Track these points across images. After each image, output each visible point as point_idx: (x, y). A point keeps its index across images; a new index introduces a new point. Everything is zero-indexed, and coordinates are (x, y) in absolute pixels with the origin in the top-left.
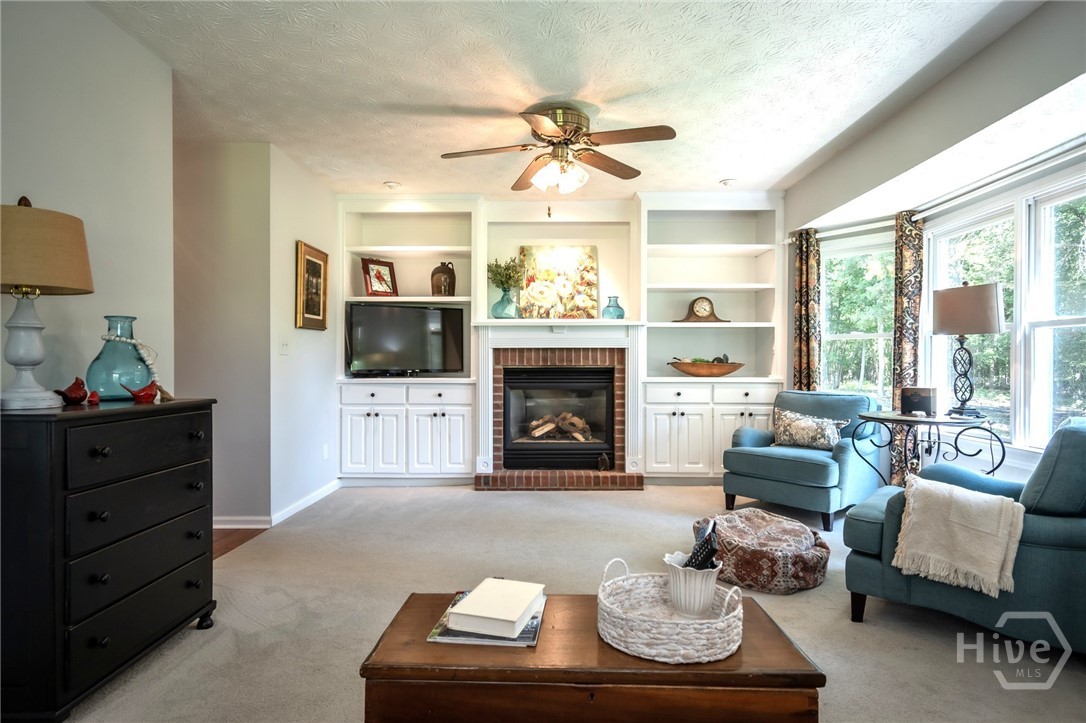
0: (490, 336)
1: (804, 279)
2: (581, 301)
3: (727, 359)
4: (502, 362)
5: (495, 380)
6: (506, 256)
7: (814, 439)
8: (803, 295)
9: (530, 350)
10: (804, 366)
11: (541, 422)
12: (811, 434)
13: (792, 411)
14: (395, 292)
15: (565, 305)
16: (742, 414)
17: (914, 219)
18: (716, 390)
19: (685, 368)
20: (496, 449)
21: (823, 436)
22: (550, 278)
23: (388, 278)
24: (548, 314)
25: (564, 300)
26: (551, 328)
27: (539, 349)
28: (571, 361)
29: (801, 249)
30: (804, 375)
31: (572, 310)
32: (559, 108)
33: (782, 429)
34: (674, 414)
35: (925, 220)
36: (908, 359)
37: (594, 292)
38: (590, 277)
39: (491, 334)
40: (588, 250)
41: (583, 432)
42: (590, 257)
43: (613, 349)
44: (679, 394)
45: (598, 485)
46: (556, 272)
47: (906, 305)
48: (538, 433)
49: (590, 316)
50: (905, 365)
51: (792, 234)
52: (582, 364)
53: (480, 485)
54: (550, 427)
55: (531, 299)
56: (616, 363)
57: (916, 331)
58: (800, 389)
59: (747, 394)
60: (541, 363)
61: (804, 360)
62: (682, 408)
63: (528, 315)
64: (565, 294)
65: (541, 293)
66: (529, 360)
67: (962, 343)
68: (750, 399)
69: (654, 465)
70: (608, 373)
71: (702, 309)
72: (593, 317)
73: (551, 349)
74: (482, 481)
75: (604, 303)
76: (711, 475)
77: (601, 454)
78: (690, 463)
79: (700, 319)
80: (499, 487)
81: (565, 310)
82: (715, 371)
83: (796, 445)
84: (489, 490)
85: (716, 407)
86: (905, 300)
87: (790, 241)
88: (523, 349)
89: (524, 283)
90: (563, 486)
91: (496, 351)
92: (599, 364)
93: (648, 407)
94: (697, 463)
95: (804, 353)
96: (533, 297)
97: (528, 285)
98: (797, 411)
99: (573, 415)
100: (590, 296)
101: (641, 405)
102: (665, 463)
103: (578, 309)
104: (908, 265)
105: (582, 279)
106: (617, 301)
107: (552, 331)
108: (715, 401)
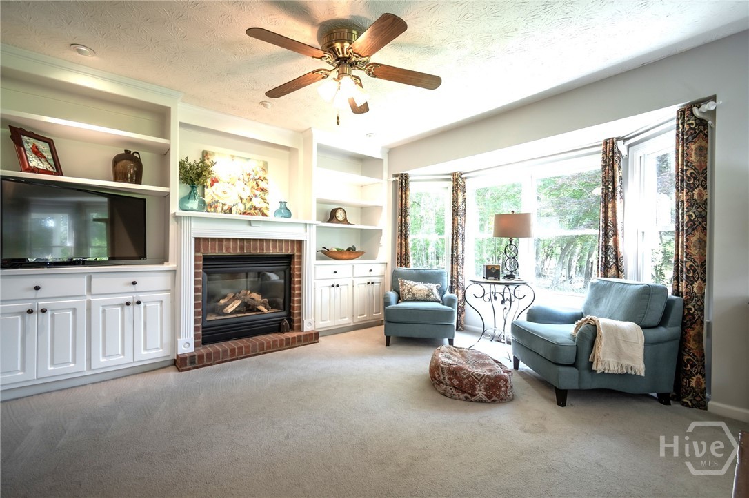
0: (193, 226)
1: (404, 203)
2: (257, 202)
3: (355, 248)
4: (202, 251)
6: (194, 158)
7: (428, 296)
8: (402, 211)
9: (228, 240)
10: (403, 253)
11: (226, 300)
12: (426, 293)
13: (408, 280)
14: (61, 173)
15: (245, 205)
16: (368, 283)
17: (462, 176)
18: (355, 269)
19: (334, 255)
20: (196, 329)
21: (433, 294)
22: (233, 182)
23: (47, 154)
25: (244, 201)
26: (250, 222)
27: (236, 239)
28: (263, 249)
29: (402, 184)
30: (403, 259)
31: (251, 209)
33: (406, 291)
34: (333, 286)
35: (466, 178)
36: (460, 249)
37: (267, 196)
38: (262, 184)
39: (194, 224)
40: (261, 164)
42: (263, 170)
43: (294, 240)
45: (289, 344)
47: (459, 221)
48: (230, 309)
50: (459, 253)
51: (396, 176)
52: (271, 251)
53: (186, 365)
55: (215, 196)
56: (296, 251)
57: (463, 234)
58: (401, 266)
59: (371, 271)
60: (238, 251)
61: (404, 250)
63: (213, 210)
64: (245, 197)
65: (224, 192)
66: (228, 248)
67: (511, 242)
69: (321, 323)
71: (340, 215)
72: (267, 216)
73: (246, 239)
74: (188, 361)
75: (274, 206)
76: (352, 324)
77: (283, 319)
78: (341, 318)
79: (339, 222)
80: (205, 363)
81: (245, 209)
82: (352, 256)
83: (416, 300)
84: (194, 368)
85: (354, 279)
86: (459, 218)
87: (394, 179)
88: (223, 239)
89: (209, 182)
90: (262, 350)
92: (284, 252)
93: (316, 282)
94: (345, 318)
95: (403, 246)
96: (217, 196)
97: (212, 185)
98: (411, 280)
99: (251, 292)
100: (264, 200)
101: (314, 281)
102: (327, 320)
103: (255, 208)
104: (460, 200)
105: (258, 185)
106: (285, 205)
107: (250, 225)
108: (355, 276)
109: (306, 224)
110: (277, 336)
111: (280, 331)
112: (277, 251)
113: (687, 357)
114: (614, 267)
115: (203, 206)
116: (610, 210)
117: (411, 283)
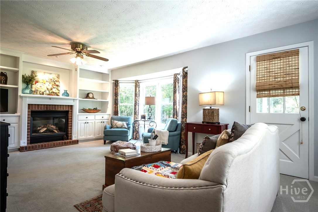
0: (27, 100)
1: (116, 91)
2: (54, 90)
3: (97, 109)
4: (31, 109)
5: (28, 115)
6: (28, 74)
7: (122, 126)
8: (116, 94)
9: (41, 105)
10: (116, 110)
11: (40, 128)
12: (121, 125)
15: (49, 91)
16: (102, 122)
17: (138, 82)
18: (96, 116)
19: (87, 111)
20: (28, 138)
21: (124, 125)
22: (44, 82)
24: (43, 94)
25: (49, 90)
27: (45, 105)
28: (56, 109)
29: (116, 84)
30: (116, 113)
31: (52, 93)
32: (81, 44)
33: (114, 125)
34: (86, 123)
35: (140, 82)
36: (137, 109)
37: (59, 88)
38: (57, 83)
39: (27, 99)
40: (57, 75)
41: (56, 130)
42: (58, 78)
43: (69, 105)
44: (87, 118)
45: (66, 144)
46: (46, 81)
47: (137, 98)
48: (42, 131)
49: (58, 95)
50: (137, 110)
51: (114, 80)
52: (59, 109)
53: (23, 150)
54: (45, 129)
55: (36, 88)
56: (70, 109)
57: (138, 104)
58: (115, 115)
59: (103, 117)
60: (45, 109)
61: (116, 109)
62: (87, 121)
63: (35, 93)
64: (49, 88)
65: (41, 87)
66: (41, 108)
67: (150, 107)
68: (103, 118)
69: (80, 137)
70: (67, 112)
71: (91, 96)
72: (59, 96)
73: (49, 105)
74: (24, 148)
75: (62, 92)
76: (94, 138)
77: (64, 135)
78: (89, 135)
79: (90, 98)
80: (31, 150)
81: (49, 93)
82: (95, 112)
83: (118, 128)
84: (27, 151)
85: (96, 121)
86: (137, 97)
87: (113, 82)
88: (39, 105)
89: (34, 83)
90: (54, 146)
91: (29, 105)
92: (65, 109)
93: (79, 121)
94: (91, 135)
95: (116, 108)
96: (38, 88)
97: (35, 84)
99: (51, 125)
100: (57, 89)
101: (77, 121)
102: (83, 136)
103: (54, 93)
104: (137, 91)
105: (55, 84)
106: (67, 92)
107: (50, 99)
108: (96, 119)
109: (74, 99)
110: (61, 141)
111: (63, 140)
112: (62, 109)
113: (182, 140)
114: (176, 115)
115: (32, 92)
116: (175, 97)
117: (117, 121)
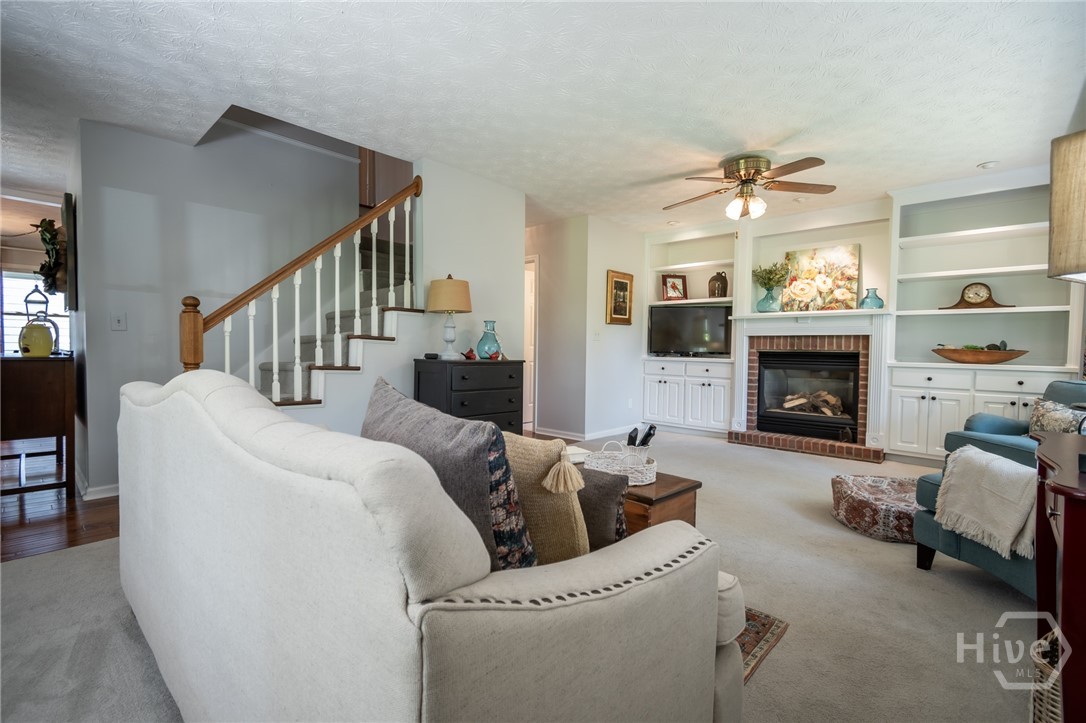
0: (745, 326)
2: (841, 294)
3: (1005, 346)
4: (756, 347)
5: (750, 361)
9: (779, 337)
14: (685, 296)
15: (824, 299)
16: (1014, 404)
18: (978, 377)
22: (812, 276)
23: (680, 287)
24: (807, 308)
25: (824, 295)
27: (787, 336)
28: (816, 346)
31: (831, 303)
34: (923, 398)
37: (855, 286)
38: (852, 272)
40: (852, 248)
41: (833, 408)
42: (853, 254)
43: (858, 336)
44: (930, 379)
46: (817, 270)
48: (789, 405)
49: (848, 307)
53: (732, 439)
54: (802, 401)
55: (793, 295)
56: (861, 349)
59: (1021, 383)
60: (788, 348)
62: (934, 393)
63: (789, 308)
64: (825, 289)
65: (803, 289)
66: (778, 345)
68: (1023, 388)
69: (899, 444)
70: (854, 357)
71: (977, 295)
72: (851, 308)
73: (797, 336)
74: (733, 436)
77: (844, 428)
79: (972, 306)
80: (746, 442)
81: (824, 303)
84: (738, 443)
85: (978, 394)
88: (774, 336)
89: (787, 282)
91: (751, 338)
92: (844, 349)
93: (894, 389)
96: (795, 294)
97: (790, 284)
100: (850, 289)
101: (886, 387)
102: (913, 443)
103: (837, 301)
105: (843, 274)
106: (875, 292)
107: (797, 322)
108: (977, 388)
109: (872, 316)
110: (830, 442)
111: (836, 438)
112: (834, 349)
